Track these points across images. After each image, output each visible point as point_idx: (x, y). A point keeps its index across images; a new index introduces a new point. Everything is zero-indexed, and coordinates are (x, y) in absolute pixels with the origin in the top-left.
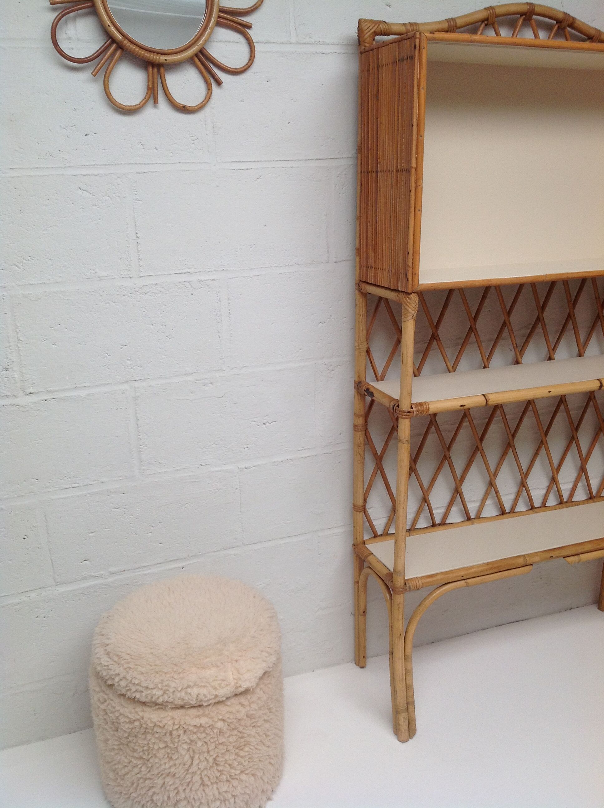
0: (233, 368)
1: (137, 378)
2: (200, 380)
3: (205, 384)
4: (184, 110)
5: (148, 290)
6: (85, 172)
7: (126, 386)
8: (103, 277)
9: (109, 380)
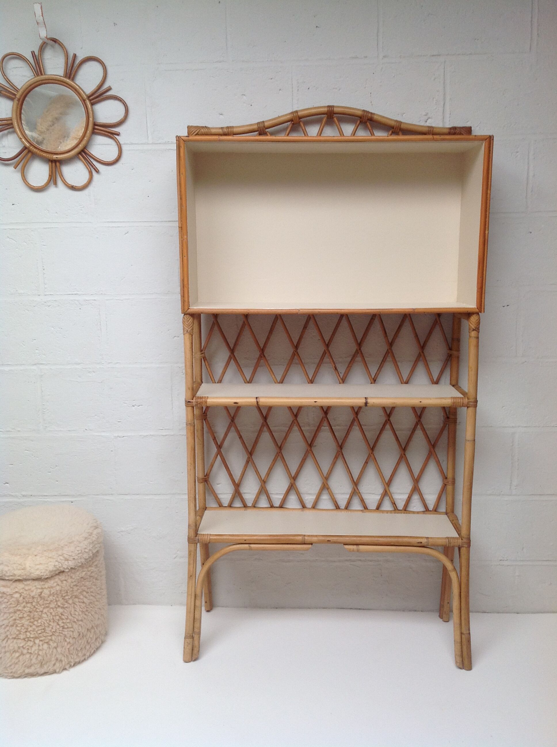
0: (109, 363)
1: (43, 363)
2: (86, 369)
3: (89, 372)
4: (73, 188)
5: (50, 304)
6: (11, 227)
7: (34, 367)
8: (21, 293)
9: (23, 362)
